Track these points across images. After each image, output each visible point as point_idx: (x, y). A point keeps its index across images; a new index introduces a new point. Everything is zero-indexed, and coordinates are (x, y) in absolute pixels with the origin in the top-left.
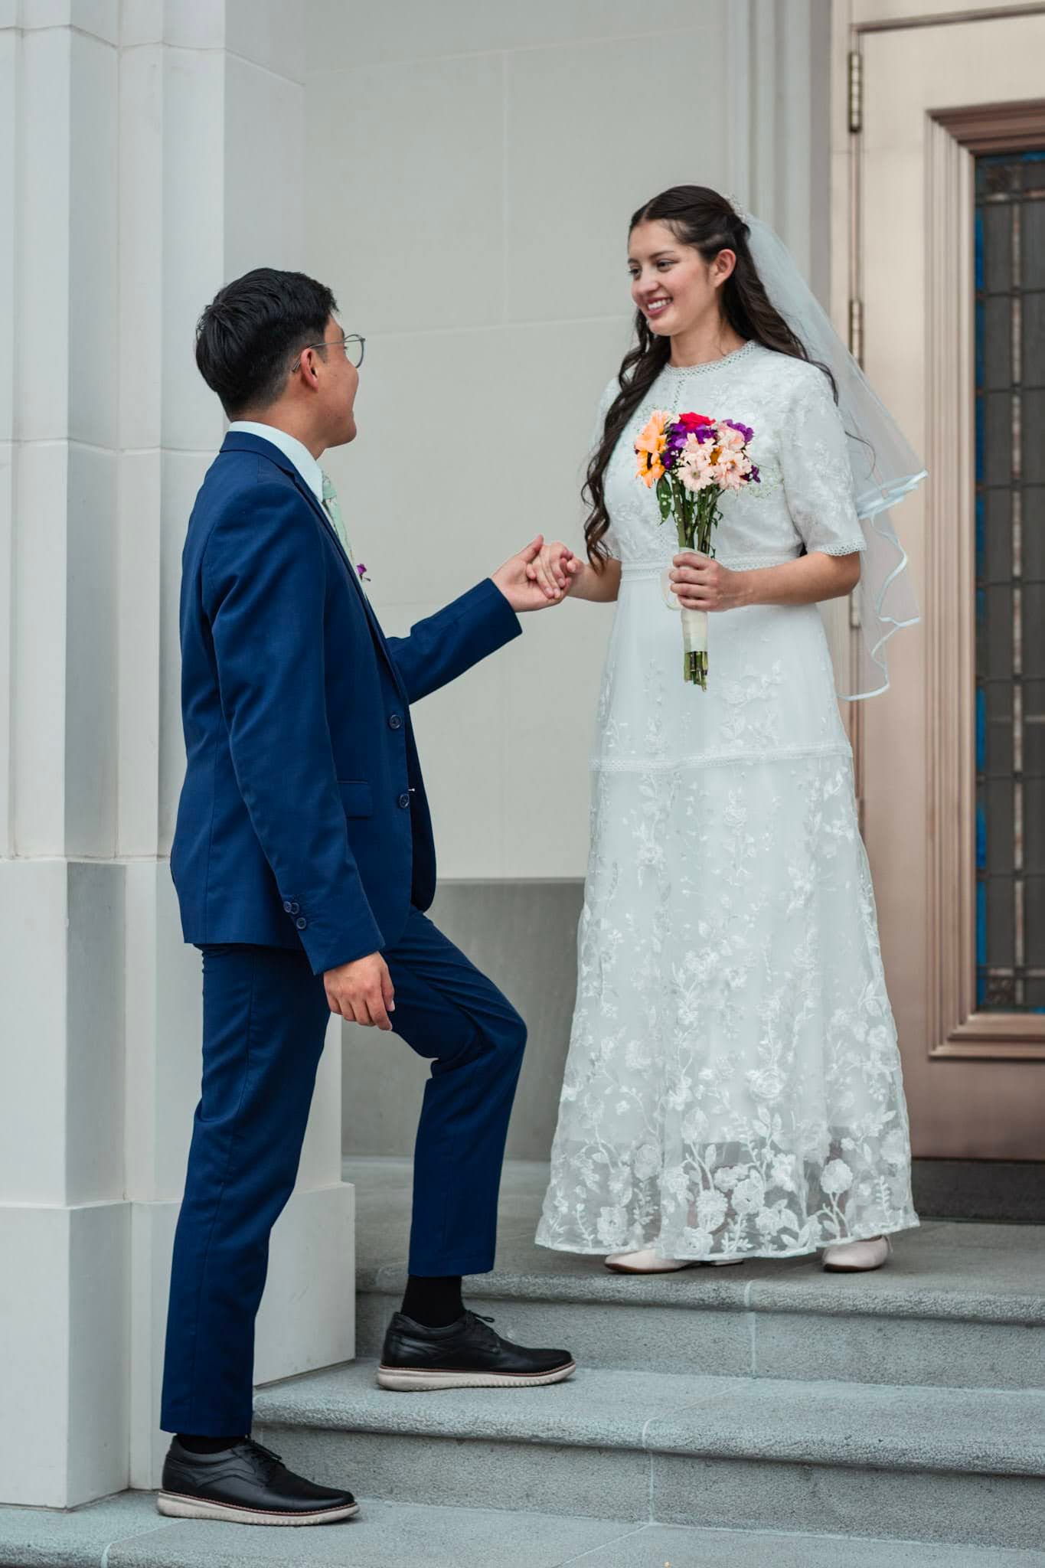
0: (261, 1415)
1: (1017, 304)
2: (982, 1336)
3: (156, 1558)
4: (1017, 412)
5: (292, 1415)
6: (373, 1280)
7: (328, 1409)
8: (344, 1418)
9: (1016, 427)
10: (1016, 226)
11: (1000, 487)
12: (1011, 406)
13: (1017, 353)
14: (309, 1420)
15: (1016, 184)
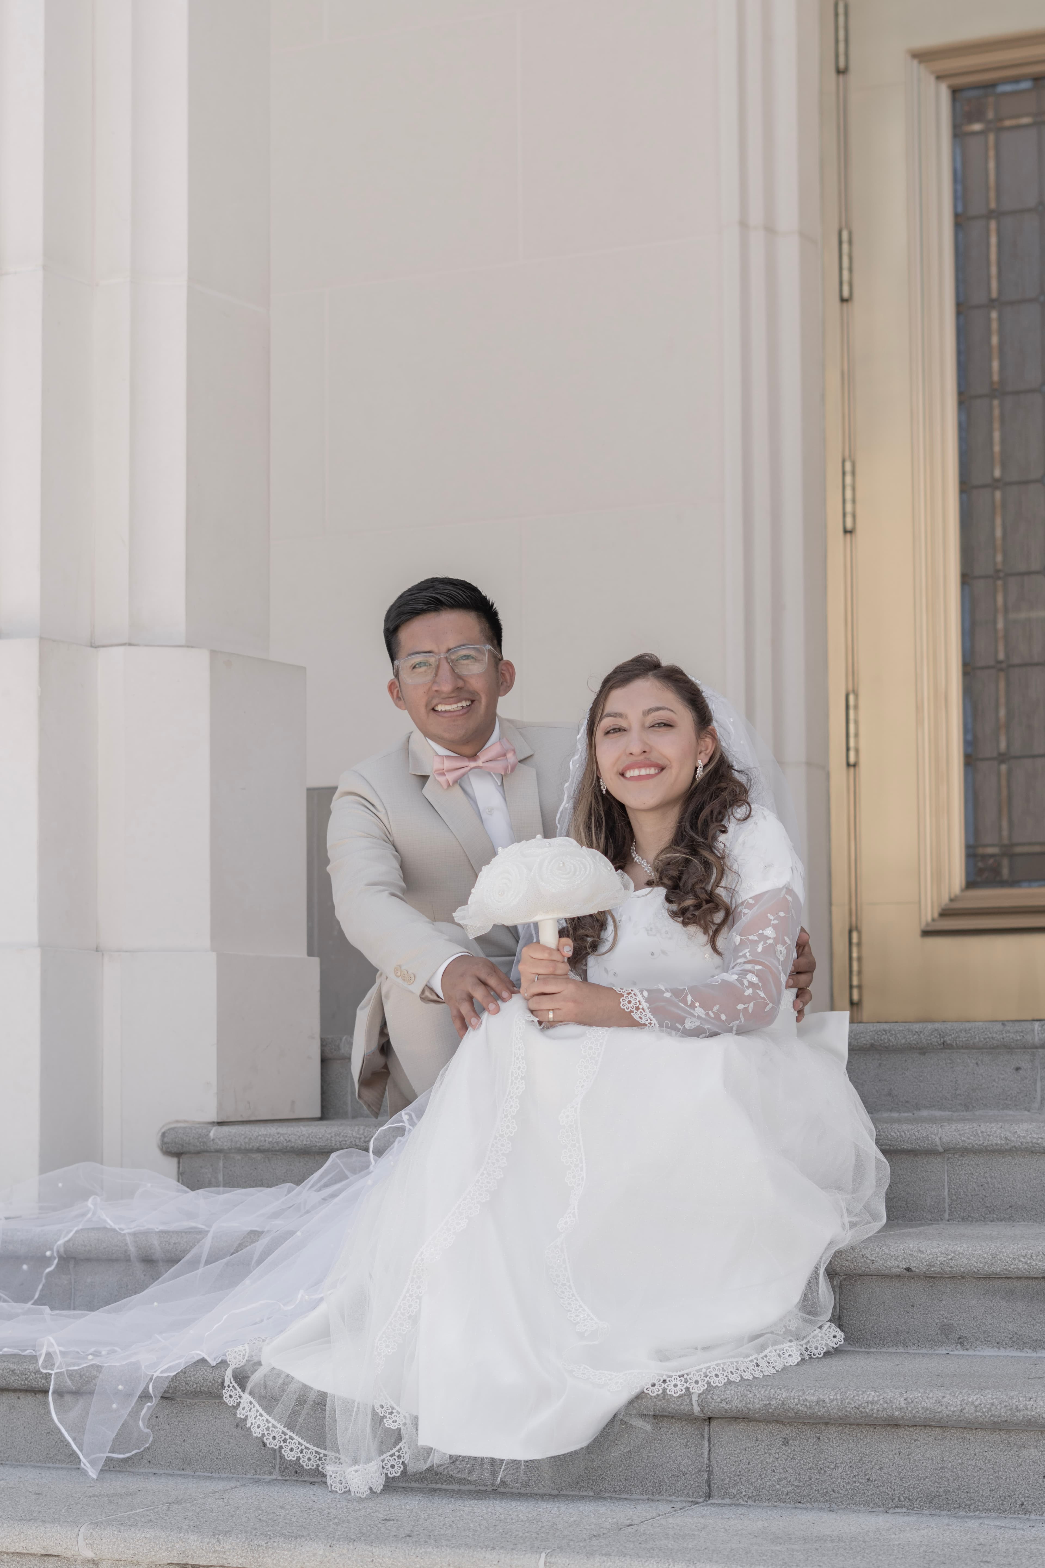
0: (219, 1142)
1: (993, 225)
2: (880, 1065)
3: (106, 1238)
4: (995, 325)
5: (247, 1140)
6: (338, 1046)
7: (278, 1133)
8: (293, 1140)
9: (995, 340)
10: (992, 153)
11: (981, 396)
12: (989, 320)
13: (994, 270)
14: (262, 1144)
15: (990, 115)
